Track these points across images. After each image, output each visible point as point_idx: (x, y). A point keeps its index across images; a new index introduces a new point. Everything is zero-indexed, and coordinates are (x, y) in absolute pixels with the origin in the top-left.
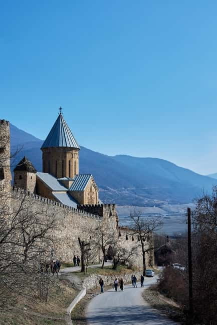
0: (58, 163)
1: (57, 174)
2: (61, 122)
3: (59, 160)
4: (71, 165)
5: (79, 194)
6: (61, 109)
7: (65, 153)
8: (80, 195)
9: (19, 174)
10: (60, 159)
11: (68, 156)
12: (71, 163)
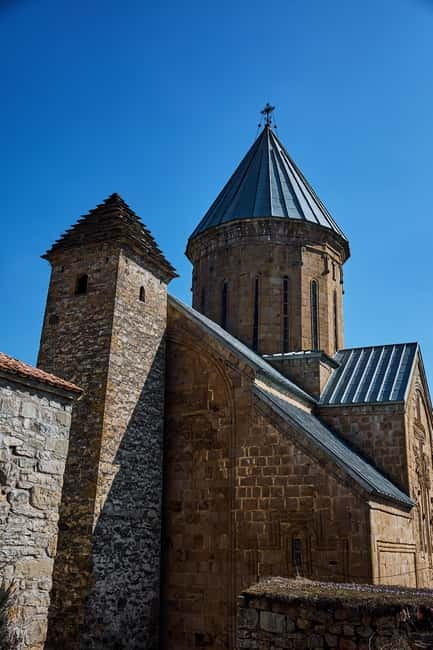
0: (262, 287)
1: (261, 336)
2: (270, 147)
3: (267, 275)
4: (320, 301)
5: (376, 422)
6: (268, 110)
7: (297, 248)
8: (385, 426)
9: (76, 269)
10: (275, 271)
11: (309, 261)
12: (321, 295)
